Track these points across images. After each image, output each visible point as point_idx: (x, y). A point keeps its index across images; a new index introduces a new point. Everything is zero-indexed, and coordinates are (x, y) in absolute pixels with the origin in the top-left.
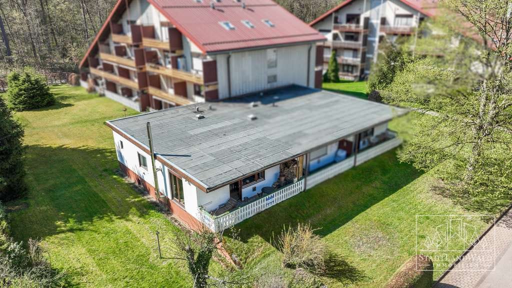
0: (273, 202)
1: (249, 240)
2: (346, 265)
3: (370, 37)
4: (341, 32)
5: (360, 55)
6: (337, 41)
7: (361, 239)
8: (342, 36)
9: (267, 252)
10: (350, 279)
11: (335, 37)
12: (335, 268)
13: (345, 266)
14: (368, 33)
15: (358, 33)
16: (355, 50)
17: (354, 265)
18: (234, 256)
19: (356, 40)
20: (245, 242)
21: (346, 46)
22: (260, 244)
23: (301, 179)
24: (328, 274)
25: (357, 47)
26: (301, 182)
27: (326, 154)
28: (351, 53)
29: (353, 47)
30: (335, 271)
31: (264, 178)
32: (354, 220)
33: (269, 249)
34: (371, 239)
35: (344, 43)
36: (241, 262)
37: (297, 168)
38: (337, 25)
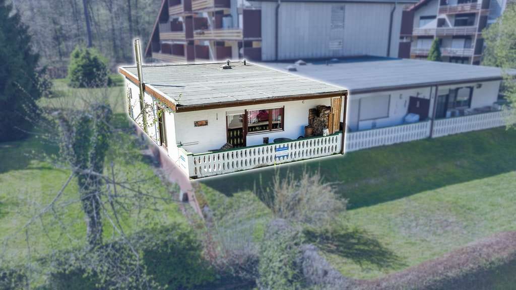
0: (287, 156)
1: (235, 195)
2: (377, 245)
3: (490, 19)
4: (450, 16)
5: (474, 44)
6: (444, 28)
7: (416, 219)
8: (450, 22)
9: (259, 213)
10: (378, 264)
11: (442, 23)
12: (357, 247)
13: (375, 246)
14: (488, 14)
15: (473, 15)
16: (468, 38)
17: (392, 248)
18: (206, 209)
19: (472, 23)
20: (229, 194)
21: (455, 34)
22: (251, 202)
23: (337, 133)
24: (341, 252)
25: (469, 33)
26: (335, 137)
27: (388, 117)
28: (462, 42)
29: (465, 33)
30: (356, 250)
31: (283, 129)
32: (412, 197)
33: (262, 210)
34: (433, 222)
35: (453, 29)
36: (214, 218)
37: (331, 116)
38: (444, 7)
